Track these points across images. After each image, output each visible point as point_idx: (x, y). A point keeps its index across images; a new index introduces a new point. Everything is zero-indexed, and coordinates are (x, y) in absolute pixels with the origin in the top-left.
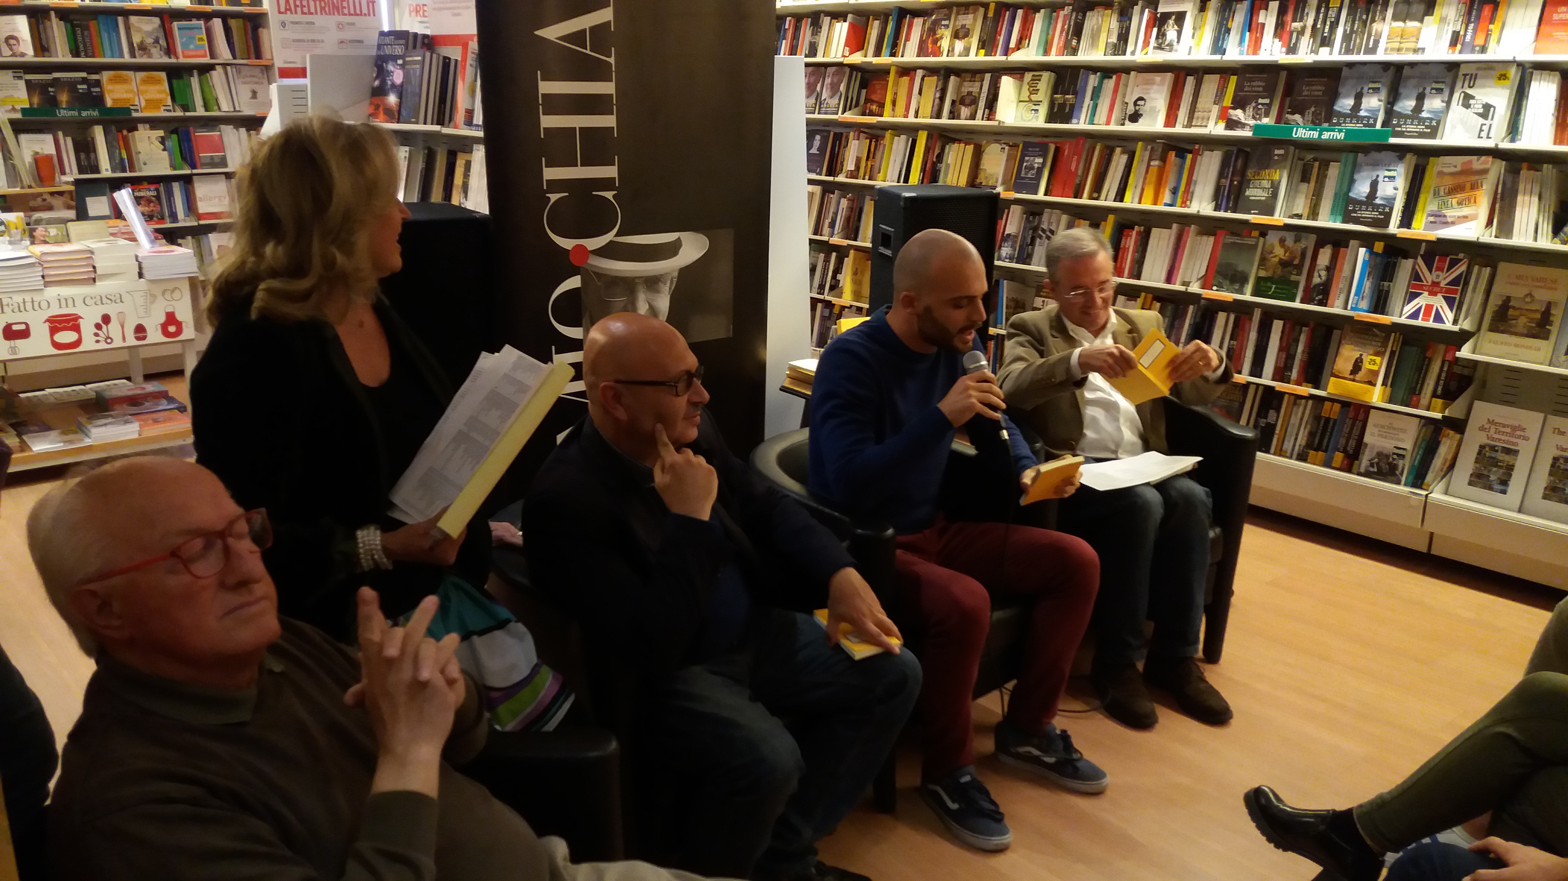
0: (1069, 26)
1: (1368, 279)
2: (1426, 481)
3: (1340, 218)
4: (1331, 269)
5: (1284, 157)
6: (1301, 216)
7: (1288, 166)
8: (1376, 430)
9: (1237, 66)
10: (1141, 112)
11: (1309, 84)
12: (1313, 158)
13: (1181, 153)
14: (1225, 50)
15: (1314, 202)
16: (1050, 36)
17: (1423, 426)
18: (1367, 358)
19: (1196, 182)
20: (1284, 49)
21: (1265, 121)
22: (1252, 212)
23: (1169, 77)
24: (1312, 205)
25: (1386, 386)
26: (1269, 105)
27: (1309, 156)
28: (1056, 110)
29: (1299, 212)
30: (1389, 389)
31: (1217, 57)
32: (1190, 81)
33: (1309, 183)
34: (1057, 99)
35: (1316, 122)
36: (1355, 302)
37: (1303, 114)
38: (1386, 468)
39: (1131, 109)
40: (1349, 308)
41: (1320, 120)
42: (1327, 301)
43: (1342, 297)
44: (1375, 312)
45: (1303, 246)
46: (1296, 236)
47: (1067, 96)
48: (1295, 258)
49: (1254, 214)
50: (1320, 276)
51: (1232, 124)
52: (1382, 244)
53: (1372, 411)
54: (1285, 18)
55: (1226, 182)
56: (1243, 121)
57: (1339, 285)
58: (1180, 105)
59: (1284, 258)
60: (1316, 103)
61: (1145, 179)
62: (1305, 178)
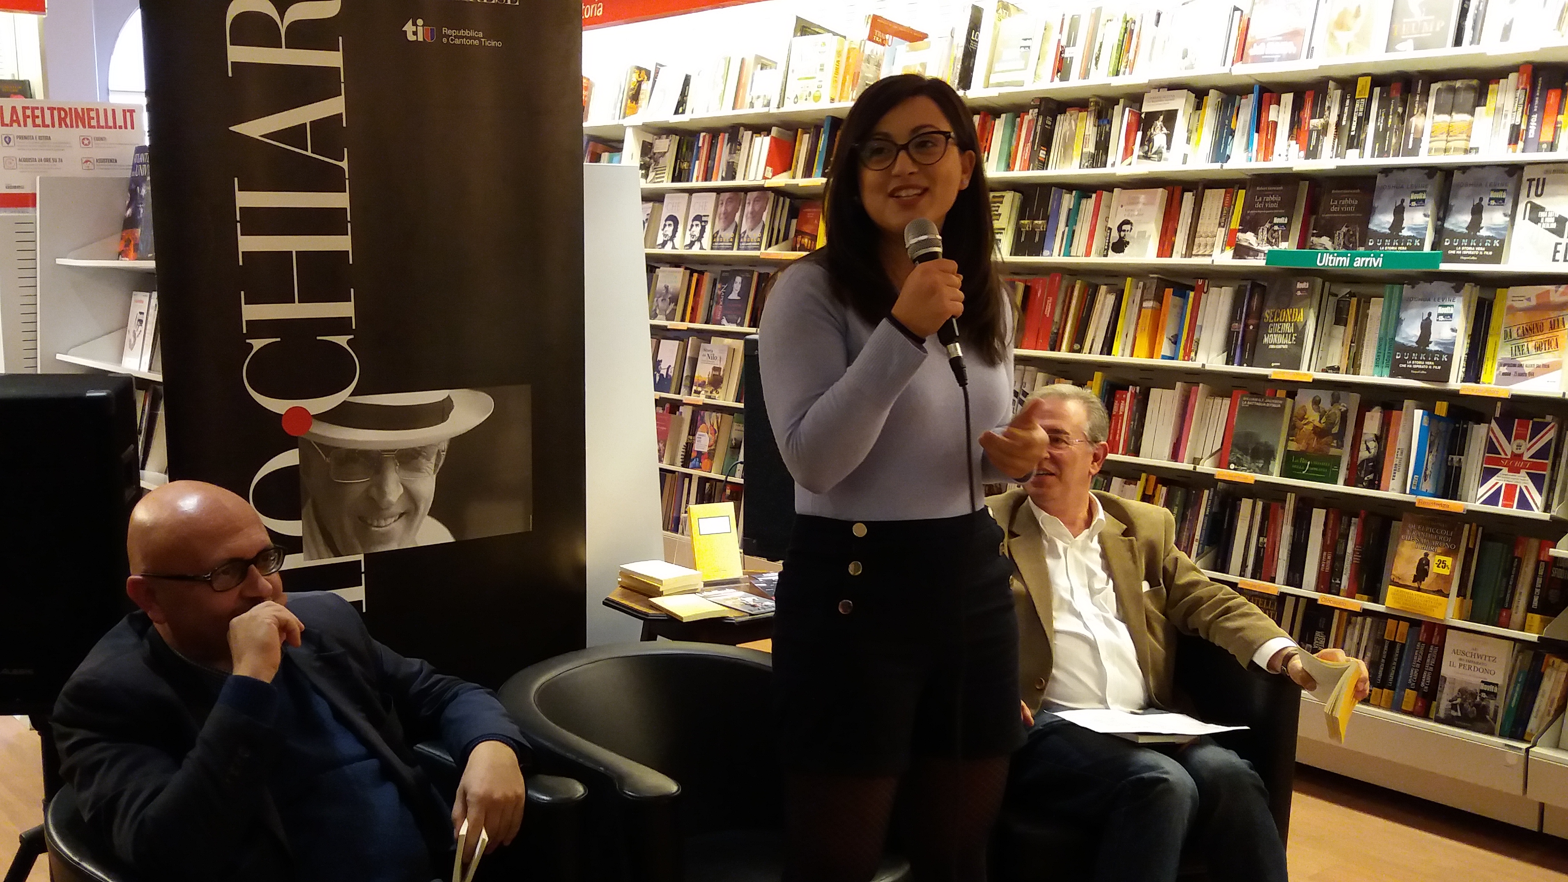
0: (1035, 133)
1: (1430, 452)
2: (1528, 730)
3: (1387, 371)
4: (1381, 439)
5: (1310, 291)
6: (1338, 368)
7: (1315, 303)
8: (1455, 659)
9: (1243, 176)
10: (1127, 239)
11: (1338, 198)
12: (1350, 293)
13: (1181, 291)
14: (1229, 157)
15: (1354, 350)
16: (1013, 147)
17: (1519, 652)
18: (1434, 559)
19: (1201, 327)
20: (1302, 154)
21: (1284, 246)
22: (1273, 365)
23: (1160, 194)
24: (1352, 355)
25: (1465, 597)
26: (1288, 226)
27: (1345, 291)
28: (1023, 239)
29: (1336, 364)
30: (1469, 602)
31: (1217, 166)
32: (1188, 198)
33: (1345, 326)
34: (1024, 226)
35: (1349, 244)
36: (1415, 482)
37: (1332, 238)
38: (1472, 710)
39: (1115, 236)
40: (1408, 491)
41: (1354, 243)
42: (1380, 481)
43: (1399, 476)
44: (1444, 496)
45: (1343, 409)
46: (1333, 395)
47: (1036, 222)
48: (1333, 425)
49: (1275, 367)
50: (1368, 449)
51: (1241, 251)
52: (1445, 404)
53: (1449, 630)
54: (1302, 113)
55: (1239, 327)
56: (1255, 247)
57: (1392, 461)
58: (1176, 230)
59: (1318, 424)
60: (1348, 222)
61: (1137, 324)
62: (1340, 320)
